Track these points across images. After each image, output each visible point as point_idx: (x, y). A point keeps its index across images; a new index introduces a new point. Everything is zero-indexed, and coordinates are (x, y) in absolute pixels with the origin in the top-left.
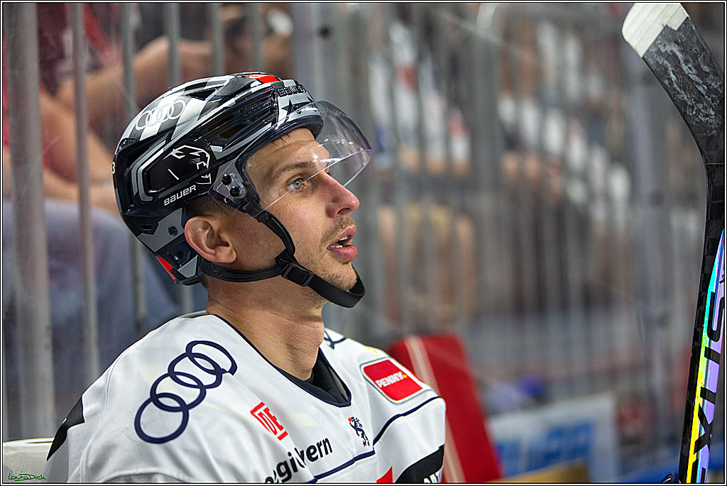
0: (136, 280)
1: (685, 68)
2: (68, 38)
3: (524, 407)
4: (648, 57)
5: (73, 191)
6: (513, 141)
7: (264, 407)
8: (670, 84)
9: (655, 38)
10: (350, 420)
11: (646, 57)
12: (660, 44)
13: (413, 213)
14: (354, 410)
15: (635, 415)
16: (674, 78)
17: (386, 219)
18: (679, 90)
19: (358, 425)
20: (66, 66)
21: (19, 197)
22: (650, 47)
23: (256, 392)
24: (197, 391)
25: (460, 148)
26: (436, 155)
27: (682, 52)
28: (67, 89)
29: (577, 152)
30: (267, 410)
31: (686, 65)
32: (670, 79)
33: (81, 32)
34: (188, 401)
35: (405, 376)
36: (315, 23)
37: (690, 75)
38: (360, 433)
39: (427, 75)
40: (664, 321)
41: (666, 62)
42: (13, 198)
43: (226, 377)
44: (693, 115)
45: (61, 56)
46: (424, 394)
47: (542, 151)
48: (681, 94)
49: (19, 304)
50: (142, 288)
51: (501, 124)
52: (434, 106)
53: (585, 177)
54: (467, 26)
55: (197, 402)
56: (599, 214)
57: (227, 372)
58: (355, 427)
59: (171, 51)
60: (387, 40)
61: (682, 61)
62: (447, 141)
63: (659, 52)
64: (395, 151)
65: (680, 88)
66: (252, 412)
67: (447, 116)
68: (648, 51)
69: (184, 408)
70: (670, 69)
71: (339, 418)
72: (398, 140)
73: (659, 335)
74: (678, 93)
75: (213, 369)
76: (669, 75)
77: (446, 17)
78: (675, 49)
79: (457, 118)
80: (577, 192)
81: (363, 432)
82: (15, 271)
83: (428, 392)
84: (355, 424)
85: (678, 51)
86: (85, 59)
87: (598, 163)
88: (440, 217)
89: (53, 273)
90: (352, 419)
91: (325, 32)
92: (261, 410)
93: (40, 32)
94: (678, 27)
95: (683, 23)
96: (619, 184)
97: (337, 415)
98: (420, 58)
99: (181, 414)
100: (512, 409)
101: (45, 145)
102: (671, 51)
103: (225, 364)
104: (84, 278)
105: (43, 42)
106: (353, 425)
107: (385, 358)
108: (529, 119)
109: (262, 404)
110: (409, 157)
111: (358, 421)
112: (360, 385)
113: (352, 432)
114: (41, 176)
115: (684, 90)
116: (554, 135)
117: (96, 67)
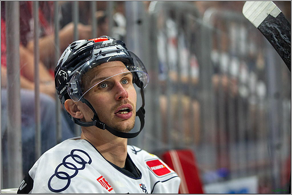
0: (58, 123)
1: (282, 36)
2: (32, 23)
3: (219, 181)
4: (261, 28)
5: (32, 86)
6: (217, 69)
7: (103, 178)
8: (274, 42)
9: (264, 19)
10: (140, 185)
11: (259, 28)
12: (267, 23)
13: (174, 99)
14: (143, 180)
15: (266, 186)
16: (276, 40)
17: (163, 101)
18: (280, 46)
19: (144, 187)
20: (31, 34)
21: (10, 88)
22: (261, 24)
23: (99, 172)
24: (75, 171)
25: (195, 72)
26: (184, 75)
27: (279, 28)
28: (31, 44)
29: (244, 75)
30: (104, 179)
31: (283, 35)
32: (274, 40)
33: (38, 19)
34: (70, 175)
35: (164, 167)
36: (135, 18)
37: (285, 40)
38: (144, 191)
39: (182, 41)
40: (279, 147)
41: (271, 32)
42: (7, 88)
43: (87, 165)
44: (288, 58)
45: (29, 30)
46: (171, 175)
47: (229, 74)
48: (281, 48)
49: (8, 132)
50: (60, 127)
51: (212, 63)
52: (184, 54)
53: (247, 85)
54: (199, 21)
55: (74, 175)
56: (253, 102)
57: (87, 163)
58: (142, 188)
59: (75, 29)
60: (165, 27)
61: (280, 33)
62: (189, 69)
63: (267, 27)
64: (167, 73)
65: (280, 45)
66: (98, 180)
67: (189, 58)
68: (260, 25)
69: (69, 178)
70: (274, 36)
71: (135, 184)
72: (169, 68)
73: (277, 153)
74: (279, 47)
75: (82, 162)
76: (274, 38)
77: (190, 17)
78: (276, 27)
79: (194, 59)
80: (243, 92)
81: (146, 190)
82: (7, 119)
83: (173, 174)
84: (143, 187)
85: (278, 27)
86: (39, 32)
87: (253, 79)
88: (186, 101)
89: (23, 120)
90: (141, 185)
91: (139, 22)
92: (102, 179)
93: (21, 19)
94: (276, 16)
95: (279, 15)
96: (261, 90)
97: (134, 183)
98: (179, 34)
99: (67, 180)
100: (214, 182)
101: (21, 66)
102: (274, 27)
103: (87, 159)
104: (36, 122)
105: (21, 23)
106: (142, 187)
107: (156, 158)
108: (224, 61)
109: (102, 177)
110: (173, 76)
111: (144, 185)
112: (146, 170)
113: (141, 190)
114: (19, 79)
115: (282, 46)
116: (234, 68)
117: (43, 35)
